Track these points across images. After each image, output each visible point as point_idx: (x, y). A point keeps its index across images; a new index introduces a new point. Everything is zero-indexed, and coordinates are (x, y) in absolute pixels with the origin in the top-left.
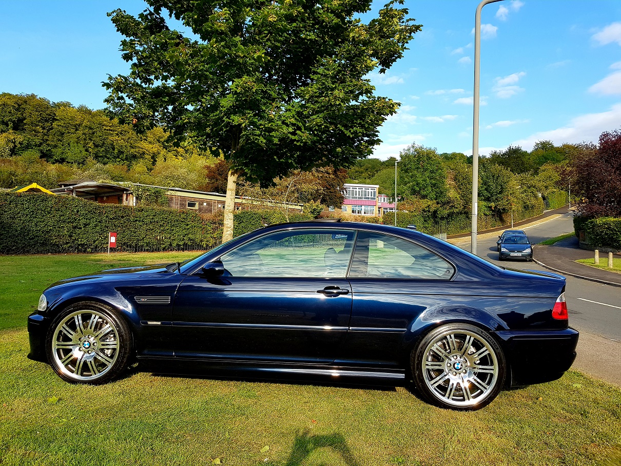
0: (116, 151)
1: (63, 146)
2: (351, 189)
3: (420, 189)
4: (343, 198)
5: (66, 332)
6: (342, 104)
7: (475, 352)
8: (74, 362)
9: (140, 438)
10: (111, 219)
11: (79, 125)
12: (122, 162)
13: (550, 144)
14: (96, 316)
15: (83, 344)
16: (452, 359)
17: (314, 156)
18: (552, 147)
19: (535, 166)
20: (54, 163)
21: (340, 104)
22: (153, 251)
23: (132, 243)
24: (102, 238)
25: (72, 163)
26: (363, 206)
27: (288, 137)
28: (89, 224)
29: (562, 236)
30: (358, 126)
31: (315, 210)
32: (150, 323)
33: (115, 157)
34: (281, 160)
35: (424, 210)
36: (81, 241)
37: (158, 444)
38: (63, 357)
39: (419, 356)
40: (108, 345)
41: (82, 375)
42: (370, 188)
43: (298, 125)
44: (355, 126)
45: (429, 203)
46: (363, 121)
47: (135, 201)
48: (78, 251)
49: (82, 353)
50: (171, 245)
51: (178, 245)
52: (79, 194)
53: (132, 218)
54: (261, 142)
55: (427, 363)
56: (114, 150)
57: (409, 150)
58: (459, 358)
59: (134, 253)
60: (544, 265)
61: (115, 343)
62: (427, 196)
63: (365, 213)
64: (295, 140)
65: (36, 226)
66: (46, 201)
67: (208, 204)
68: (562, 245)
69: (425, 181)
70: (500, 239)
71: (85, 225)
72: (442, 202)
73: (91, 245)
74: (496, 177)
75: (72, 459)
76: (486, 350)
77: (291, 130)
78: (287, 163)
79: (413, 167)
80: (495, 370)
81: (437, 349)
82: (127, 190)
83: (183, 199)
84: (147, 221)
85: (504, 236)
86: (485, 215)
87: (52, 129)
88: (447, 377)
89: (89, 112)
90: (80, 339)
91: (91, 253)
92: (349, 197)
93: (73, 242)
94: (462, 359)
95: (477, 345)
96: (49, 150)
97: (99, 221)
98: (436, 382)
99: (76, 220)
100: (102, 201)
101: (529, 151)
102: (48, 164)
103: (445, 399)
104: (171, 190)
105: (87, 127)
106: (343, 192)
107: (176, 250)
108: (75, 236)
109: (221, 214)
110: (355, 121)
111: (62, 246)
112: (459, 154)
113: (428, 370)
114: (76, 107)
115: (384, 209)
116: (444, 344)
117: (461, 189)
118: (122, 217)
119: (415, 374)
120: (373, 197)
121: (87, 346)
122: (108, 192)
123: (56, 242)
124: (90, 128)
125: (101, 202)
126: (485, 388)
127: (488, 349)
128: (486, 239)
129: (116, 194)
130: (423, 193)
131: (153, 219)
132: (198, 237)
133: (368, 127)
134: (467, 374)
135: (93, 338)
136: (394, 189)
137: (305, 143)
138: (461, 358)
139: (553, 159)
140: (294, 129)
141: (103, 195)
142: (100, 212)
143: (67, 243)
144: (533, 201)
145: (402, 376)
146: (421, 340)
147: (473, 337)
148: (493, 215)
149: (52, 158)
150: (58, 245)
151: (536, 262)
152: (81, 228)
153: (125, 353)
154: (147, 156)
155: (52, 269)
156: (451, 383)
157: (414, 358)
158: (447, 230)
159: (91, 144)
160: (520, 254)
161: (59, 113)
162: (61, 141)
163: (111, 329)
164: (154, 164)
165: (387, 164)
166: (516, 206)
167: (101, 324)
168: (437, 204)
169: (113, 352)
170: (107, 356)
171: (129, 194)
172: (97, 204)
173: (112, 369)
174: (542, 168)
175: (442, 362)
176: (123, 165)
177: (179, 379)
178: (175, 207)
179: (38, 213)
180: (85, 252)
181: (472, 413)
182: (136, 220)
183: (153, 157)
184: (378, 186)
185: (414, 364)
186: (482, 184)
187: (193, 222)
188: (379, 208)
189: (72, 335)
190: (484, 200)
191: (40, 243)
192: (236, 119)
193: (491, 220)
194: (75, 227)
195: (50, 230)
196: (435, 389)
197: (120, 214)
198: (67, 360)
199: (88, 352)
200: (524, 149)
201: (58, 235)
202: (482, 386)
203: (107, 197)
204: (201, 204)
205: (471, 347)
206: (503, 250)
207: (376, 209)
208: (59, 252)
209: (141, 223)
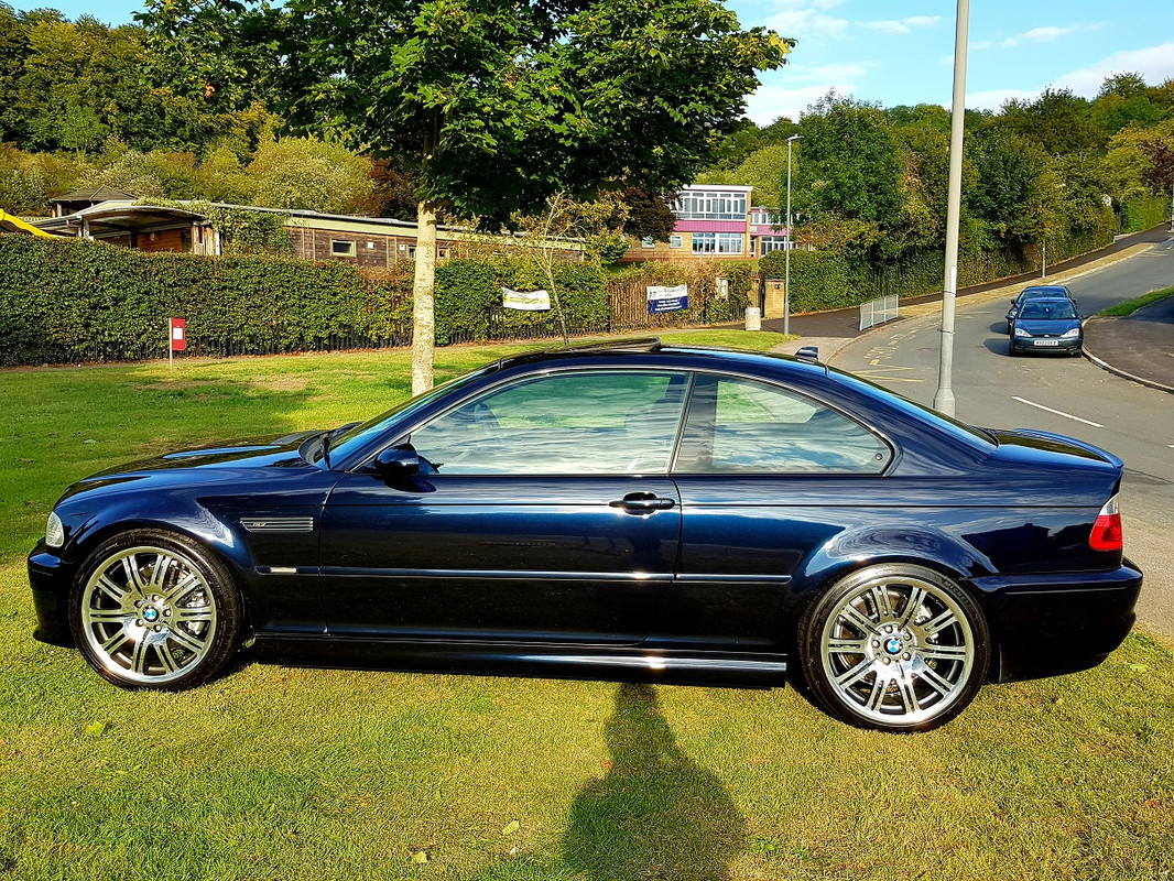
0: (168, 120)
1: (50, 111)
2: (691, 197)
3: (843, 197)
4: (672, 218)
5: (106, 590)
6: (663, 56)
7: (929, 616)
8: (128, 648)
9: (272, 809)
10: (170, 286)
11: (82, 64)
12: (183, 145)
13: (1138, 82)
14: (164, 558)
15: (144, 613)
16: (883, 633)
17: (604, 166)
18: (1142, 87)
19: (1102, 134)
20: (34, 151)
21: (658, 57)
22: (264, 353)
23: (219, 337)
24: (153, 328)
25: (74, 150)
26: (717, 235)
27: (547, 129)
28: (124, 299)
29: (1150, 295)
30: (698, 98)
31: (610, 249)
32: (274, 570)
33: (166, 132)
34: (532, 178)
35: (850, 245)
36: (110, 335)
37: (305, 820)
38: (106, 638)
39: (815, 629)
40: (195, 614)
41: (146, 672)
42: (732, 194)
43: (567, 100)
44: (692, 99)
45: (864, 229)
46: (710, 88)
47: (218, 243)
48: (106, 356)
49: (143, 629)
50: (301, 339)
51: (318, 339)
52: (96, 228)
53: (215, 284)
54: (488, 144)
55: (832, 642)
56: (162, 116)
57: (820, 107)
58: (895, 630)
59: (224, 359)
60: (1105, 364)
61: (207, 609)
62: (858, 212)
63: (721, 249)
64: (561, 135)
65: (13, 305)
66: (27, 250)
67: (378, 245)
68: (1150, 317)
69: (854, 178)
70: (1015, 306)
71: (117, 301)
72: (890, 224)
73: (133, 343)
74: (1011, 165)
75: (145, 860)
76: (951, 616)
77: (551, 111)
78: (544, 183)
79: (829, 147)
80: (967, 654)
81: (851, 614)
82: (199, 219)
83: (323, 234)
84: (248, 287)
85: (1023, 300)
86: (986, 250)
87: (23, 73)
88: (871, 669)
89: (100, 31)
90: (136, 604)
91: (134, 360)
92: (687, 215)
93: (93, 338)
94: (902, 633)
95: (935, 606)
96: (22, 121)
97: (145, 292)
98: (851, 677)
99: (95, 291)
100: (148, 247)
101: (1089, 98)
102: (22, 153)
103: (865, 711)
104: (295, 215)
105: (99, 66)
106: (673, 204)
107: (315, 350)
108: (95, 327)
109: (408, 268)
110: (692, 88)
111: (69, 346)
112: (933, 107)
113: (835, 655)
114: (73, 21)
115: (764, 239)
116: (867, 601)
117: (933, 194)
118: (194, 281)
119: (806, 663)
120: (738, 213)
121: (152, 617)
122: (161, 224)
123: (56, 339)
124: (108, 70)
125: (147, 250)
126: (945, 688)
127: (955, 614)
128: (982, 305)
129: (177, 228)
130: (849, 206)
131: (259, 283)
132: (360, 319)
133: (722, 101)
134: (910, 663)
135: (162, 600)
136: (783, 197)
137: (583, 141)
138: (899, 630)
139: (1142, 117)
140: (559, 108)
141: (148, 230)
142: (145, 272)
143: (82, 341)
144: (1093, 216)
145: (782, 667)
146: (821, 597)
147: (925, 589)
148: (1002, 251)
149: (29, 139)
150: (61, 347)
151: (1089, 359)
152: (107, 308)
153: (229, 629)
154: (237, 131)
155: (56, 406)
156: (878, 680)
157: (806, 632)
158: (900, 289)
159: (111, 106)
160: (1054, 342)
161: (35, 37)
162: (45, 100)
163: (196, 583)
164: (253, 148)
165: (771, 133)
166: (1054, 229)
167: (177, 573)
168: (880, 230)
169: (205, 626)
170: (193, 634)
171: (205, 226)
172: (137, 253)
173: (205, 660)
174: (1116, 138)
175: (862, 638)
176: (185, 151)
177: (338, 673)
178: (306, 254)
179: (13, 277)
180: (119, 358)
181: (918, 736)
182: (225, 288)
183: (250, 133)
184: (750, 189)
185: (805, 644)
186: (981, 181)
187: (345, 287)
188: (753, 237)
189: (121, 596)
190: (984, 217)
191: (23, 343)
192: (430, 94)
193: (997, 262)
194: (94, 307)
195: (43, 313)
196: (846, 691)
197: (188, 274)
198: (114, 643)
199: (155, 628)
200: (1076, 94)
201: (60, 325)
202: (941, 684)
203: (158, 233)
204: (362, 245)
205: (922, 607)
206: (1019, 333)
207: (746, 239)
208: (66, 361)
209: (234, 294)
